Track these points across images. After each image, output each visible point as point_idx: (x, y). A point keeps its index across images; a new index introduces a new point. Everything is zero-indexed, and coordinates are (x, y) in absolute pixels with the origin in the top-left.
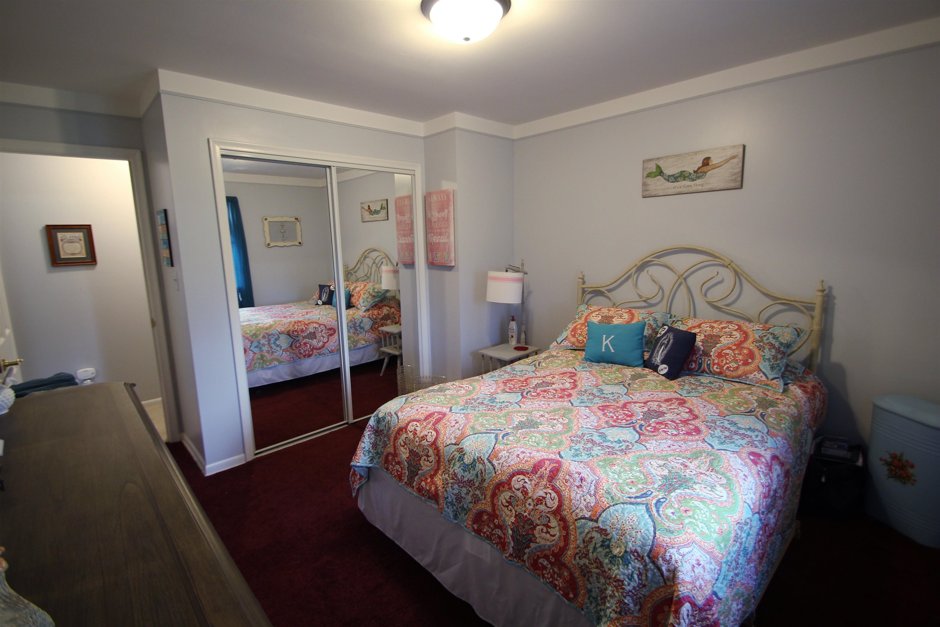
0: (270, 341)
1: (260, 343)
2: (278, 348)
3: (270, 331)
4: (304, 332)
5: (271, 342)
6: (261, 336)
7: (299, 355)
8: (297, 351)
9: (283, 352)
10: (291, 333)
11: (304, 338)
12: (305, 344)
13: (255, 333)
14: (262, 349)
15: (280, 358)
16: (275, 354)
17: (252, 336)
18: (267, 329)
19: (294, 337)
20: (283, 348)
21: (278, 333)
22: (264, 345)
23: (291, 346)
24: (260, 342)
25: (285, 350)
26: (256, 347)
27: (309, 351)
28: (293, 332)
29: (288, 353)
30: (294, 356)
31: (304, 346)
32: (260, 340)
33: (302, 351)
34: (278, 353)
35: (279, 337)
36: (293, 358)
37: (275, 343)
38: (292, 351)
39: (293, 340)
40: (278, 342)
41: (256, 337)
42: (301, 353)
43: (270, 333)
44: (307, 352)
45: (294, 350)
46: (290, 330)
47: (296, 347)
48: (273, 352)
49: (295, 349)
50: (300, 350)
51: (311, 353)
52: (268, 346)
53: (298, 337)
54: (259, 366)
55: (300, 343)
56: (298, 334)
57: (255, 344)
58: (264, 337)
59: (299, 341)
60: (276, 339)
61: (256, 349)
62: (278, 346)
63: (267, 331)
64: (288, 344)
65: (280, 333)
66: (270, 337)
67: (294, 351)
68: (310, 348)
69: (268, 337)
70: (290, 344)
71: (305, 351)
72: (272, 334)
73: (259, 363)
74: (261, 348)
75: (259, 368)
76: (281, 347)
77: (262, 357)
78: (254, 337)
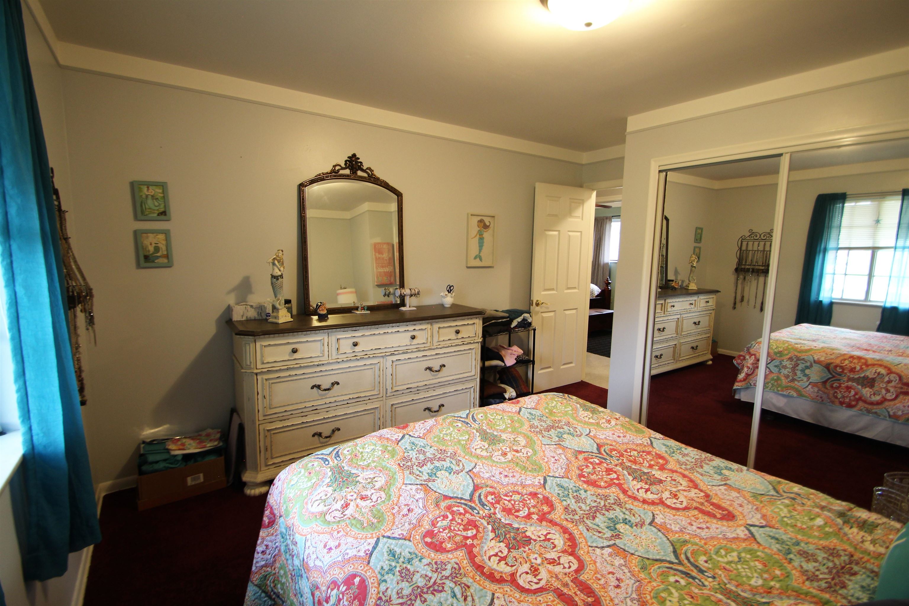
0: (797, 366)
1: (781, 364)
2: (805, 379)
3: (803, 356)
4: (854, 372)
5: (797, 368)
6: (788, 357)
7: (833, 399)
8: (832, 392)
9: (809, 385)
10: (832, 366)
11: (849, 379)
12: (848, 388)
13: (781, 351)
14: (781, 371)
15: (802, 390)
16: (796, 382)
17: (776, 353)
18: (801, 351)
19: (834, 374)
20: (810, 381)
21: (813, 361)
22: (785, 367)
23: (825, 383)
24: (783, 363)
25: (814, 384)
26: (776, 366)
27: (850, 400)
28: (836, 366)
29: (816, 389)
30: (824, 396)
31: (845, 390)
32: (783, 361)
33: (839, 396)
34: (801, 383)
35: (811, 366)
36: (821, 397)
37: (803, 371)
38: (823, 389)
39: (830, 376)
40: (807, 372)
41: (781, 356)
42: (836, 397)
43: (802, 358)
44: (847, 400)
45: (827, 389)
46: (832, 363)
47: (832, 387)
48: (793, 380)
49: (829, 388)
50: (836, 392)
51: (853, 403)
52: (790, 371)
53: (840, 375)
54: (772, 387)
55: (840, 384)
56: (842, 372)
57: (776, 362)
58: (791, 359)
59: (839, 380)
60: (807, 368)
61: (776, 368)
62: (805, 375)
63: (799, 355)
64: (821, 379)
65: (815, 362)
66: (799, 362)
67: (826, 391)
68: (854, 396)
69: (796, 361)
70: (825, 379)
71: (843, 397)
72: (803, 359)
73: (772, 384)
74: (780, 369)
75: (770, 389)
76: (809, 378)
77: (778, 379)
78: (778, 355)
